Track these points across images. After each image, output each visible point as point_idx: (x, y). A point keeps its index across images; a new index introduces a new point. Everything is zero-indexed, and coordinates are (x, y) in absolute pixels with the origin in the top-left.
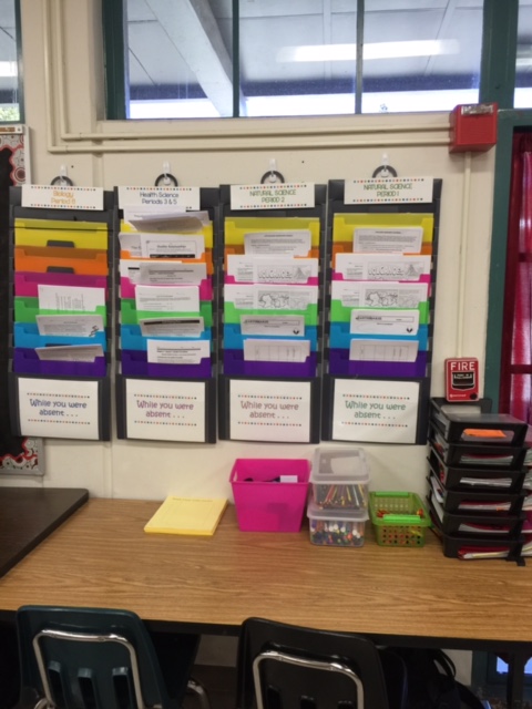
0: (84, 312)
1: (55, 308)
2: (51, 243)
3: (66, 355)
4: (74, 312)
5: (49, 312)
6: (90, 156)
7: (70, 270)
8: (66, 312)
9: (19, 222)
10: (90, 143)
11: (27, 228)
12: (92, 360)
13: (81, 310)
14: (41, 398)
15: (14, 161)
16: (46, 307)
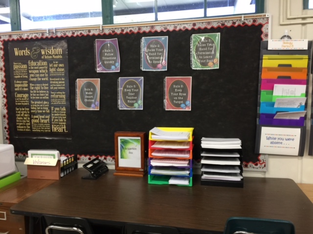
0: (295, 96)
1: (281, 95)
2: (280, 65)
3: (287, 116)
4: (290, 96)
5: (278, 96)
6: (300, 25)
7: (290, 77)
8: (286, 96)
9: (265, 57)
10: (301, 20)
11: (269, 59)
12: (298, 118)
13: (293, 95)
14: (272, 136)
15: (263, 29)
16: (277, 95)
